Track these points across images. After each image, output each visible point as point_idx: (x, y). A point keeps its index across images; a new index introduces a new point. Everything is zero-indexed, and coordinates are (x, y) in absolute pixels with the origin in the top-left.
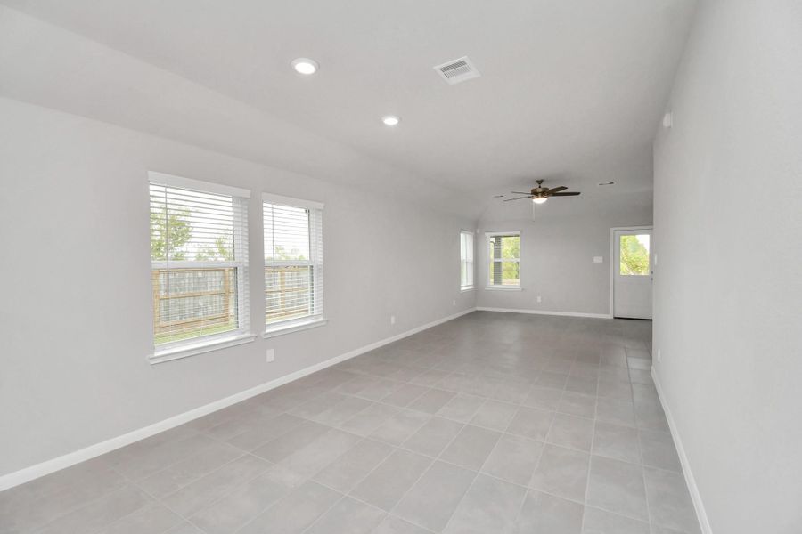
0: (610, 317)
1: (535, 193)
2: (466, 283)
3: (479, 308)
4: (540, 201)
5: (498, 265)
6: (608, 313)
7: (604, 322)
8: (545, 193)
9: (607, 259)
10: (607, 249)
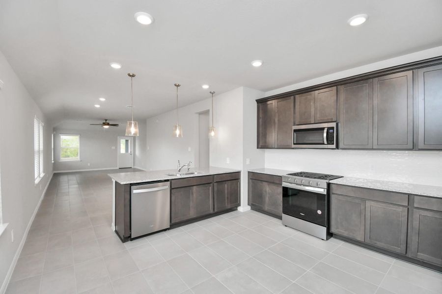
0: (118, 168)
1: (104, 124)
4: (106, 127)
8: (108, 124)
9: (116, 148)
10: (116, 144)
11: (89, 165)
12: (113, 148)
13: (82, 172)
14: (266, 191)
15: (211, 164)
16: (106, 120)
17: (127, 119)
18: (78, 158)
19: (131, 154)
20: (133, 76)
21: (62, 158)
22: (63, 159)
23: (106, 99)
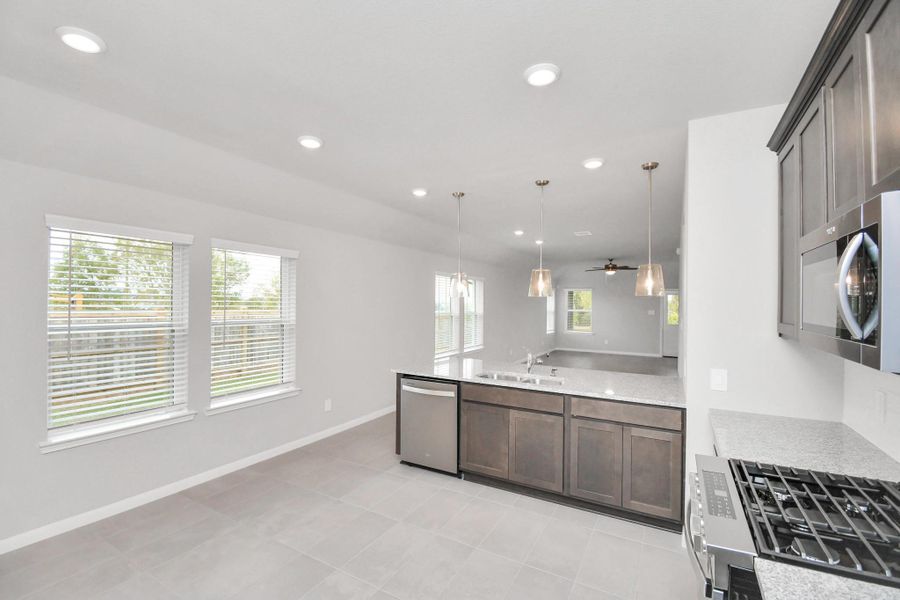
0: (660, 355)
1: (607, 268)
2: (550, 328)
3: (557, 349)
4: (611, 273)
5: (571, 315)
6: (658, 353)
7: (655, 359)
8: (614, 268)
9: (658, 312)
10: (658, 305)
13: (591, 353)
16: (611, 260)
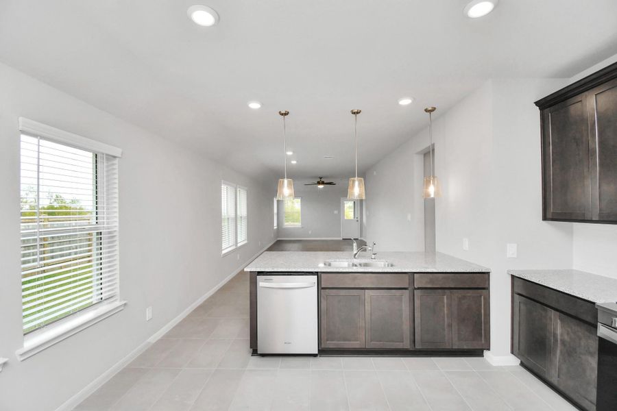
1: (319, 183)
2: (275, 225)
3: (279, 239)
4: (321, 187)
6: (340, 237)
8: (323, 183)
9: (339, 212)
10: (339, 207)
11: (310, 232)
12: (336, 212)
13: (301, 240)
14: (555, 335)
15: (439, 247)
16: (321, 178)
17: (348, 175)
18: (298, 224)
19: (357, 221)
20: (286, 114)
21: (286, 224)
22: (288, 224)
23: (294, 152)
